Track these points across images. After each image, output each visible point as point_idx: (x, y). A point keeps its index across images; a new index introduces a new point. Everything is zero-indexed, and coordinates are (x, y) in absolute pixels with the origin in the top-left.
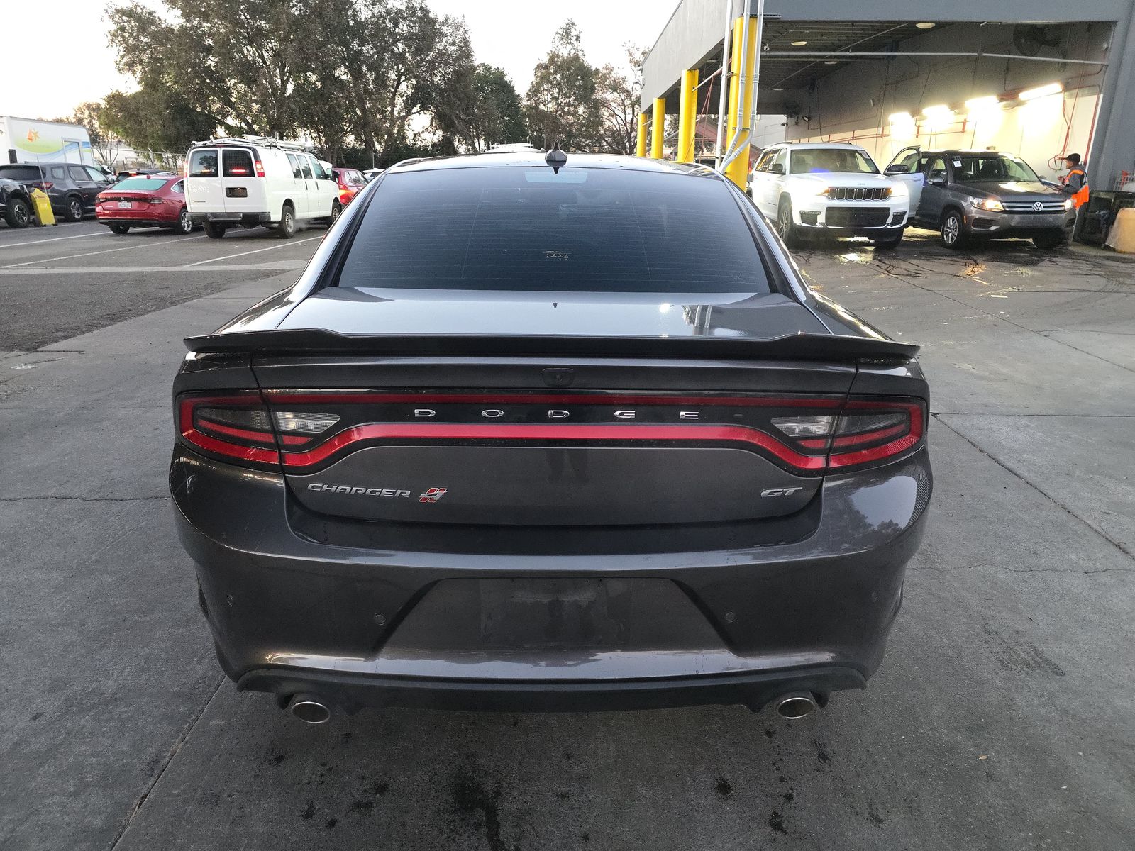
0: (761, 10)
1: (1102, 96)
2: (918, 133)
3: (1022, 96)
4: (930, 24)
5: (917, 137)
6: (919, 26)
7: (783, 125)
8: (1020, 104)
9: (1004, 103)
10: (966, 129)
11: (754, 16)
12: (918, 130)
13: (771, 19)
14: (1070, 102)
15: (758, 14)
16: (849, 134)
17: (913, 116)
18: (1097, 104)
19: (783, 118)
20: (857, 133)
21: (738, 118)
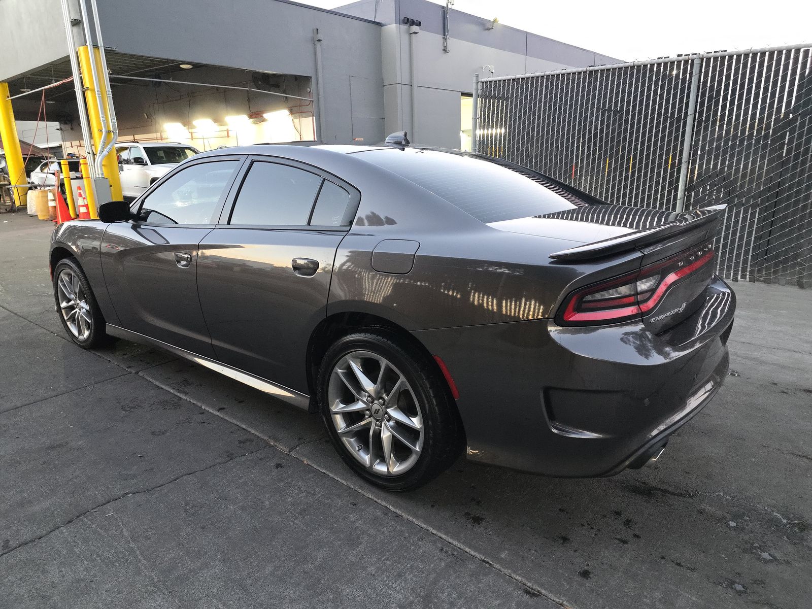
0: (100, 43)
1: (314, 118)
2: (192, 137)
3: (265, 116)
4: (189, 66)
5: (192, 140)
6: (182, 66)
7: (58, 129)
8: (264, 120)
9: (251, 120)
10: (230, 135)
11: (95, 46)
12: (192, 135)
13: (111, 50)
14: (297, 121)
15: (99, 45)
16: (131, 138)
17: (185, 126)
18: (313, 123)
19: (56, 124)
20: (137, 137)
21: (102, 123)
